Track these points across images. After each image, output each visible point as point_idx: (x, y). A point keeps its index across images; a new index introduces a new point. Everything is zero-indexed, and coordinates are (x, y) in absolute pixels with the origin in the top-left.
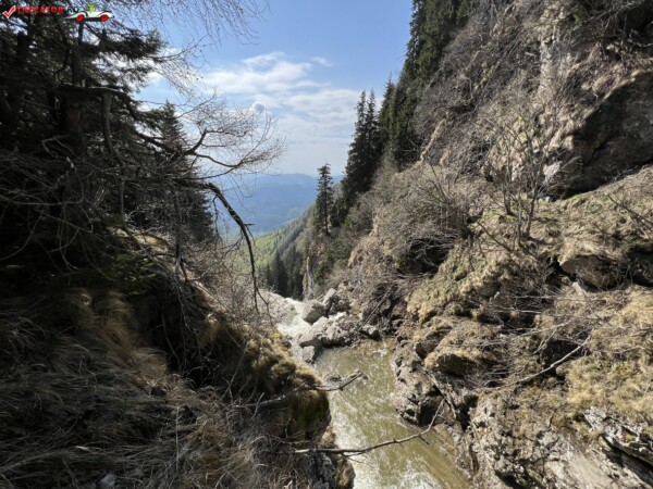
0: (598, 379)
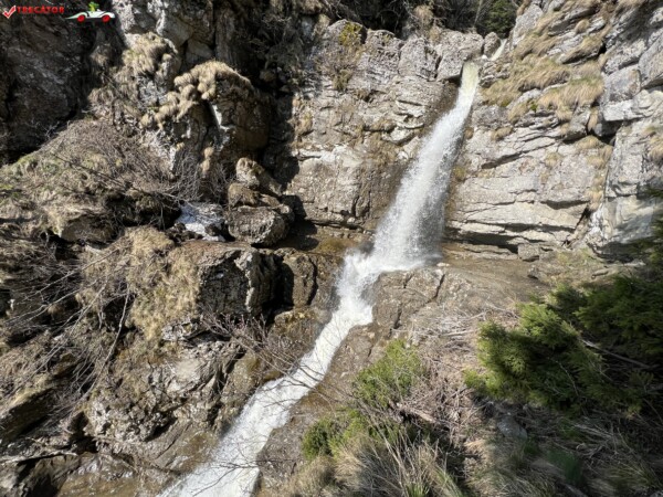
0: (153, 309)
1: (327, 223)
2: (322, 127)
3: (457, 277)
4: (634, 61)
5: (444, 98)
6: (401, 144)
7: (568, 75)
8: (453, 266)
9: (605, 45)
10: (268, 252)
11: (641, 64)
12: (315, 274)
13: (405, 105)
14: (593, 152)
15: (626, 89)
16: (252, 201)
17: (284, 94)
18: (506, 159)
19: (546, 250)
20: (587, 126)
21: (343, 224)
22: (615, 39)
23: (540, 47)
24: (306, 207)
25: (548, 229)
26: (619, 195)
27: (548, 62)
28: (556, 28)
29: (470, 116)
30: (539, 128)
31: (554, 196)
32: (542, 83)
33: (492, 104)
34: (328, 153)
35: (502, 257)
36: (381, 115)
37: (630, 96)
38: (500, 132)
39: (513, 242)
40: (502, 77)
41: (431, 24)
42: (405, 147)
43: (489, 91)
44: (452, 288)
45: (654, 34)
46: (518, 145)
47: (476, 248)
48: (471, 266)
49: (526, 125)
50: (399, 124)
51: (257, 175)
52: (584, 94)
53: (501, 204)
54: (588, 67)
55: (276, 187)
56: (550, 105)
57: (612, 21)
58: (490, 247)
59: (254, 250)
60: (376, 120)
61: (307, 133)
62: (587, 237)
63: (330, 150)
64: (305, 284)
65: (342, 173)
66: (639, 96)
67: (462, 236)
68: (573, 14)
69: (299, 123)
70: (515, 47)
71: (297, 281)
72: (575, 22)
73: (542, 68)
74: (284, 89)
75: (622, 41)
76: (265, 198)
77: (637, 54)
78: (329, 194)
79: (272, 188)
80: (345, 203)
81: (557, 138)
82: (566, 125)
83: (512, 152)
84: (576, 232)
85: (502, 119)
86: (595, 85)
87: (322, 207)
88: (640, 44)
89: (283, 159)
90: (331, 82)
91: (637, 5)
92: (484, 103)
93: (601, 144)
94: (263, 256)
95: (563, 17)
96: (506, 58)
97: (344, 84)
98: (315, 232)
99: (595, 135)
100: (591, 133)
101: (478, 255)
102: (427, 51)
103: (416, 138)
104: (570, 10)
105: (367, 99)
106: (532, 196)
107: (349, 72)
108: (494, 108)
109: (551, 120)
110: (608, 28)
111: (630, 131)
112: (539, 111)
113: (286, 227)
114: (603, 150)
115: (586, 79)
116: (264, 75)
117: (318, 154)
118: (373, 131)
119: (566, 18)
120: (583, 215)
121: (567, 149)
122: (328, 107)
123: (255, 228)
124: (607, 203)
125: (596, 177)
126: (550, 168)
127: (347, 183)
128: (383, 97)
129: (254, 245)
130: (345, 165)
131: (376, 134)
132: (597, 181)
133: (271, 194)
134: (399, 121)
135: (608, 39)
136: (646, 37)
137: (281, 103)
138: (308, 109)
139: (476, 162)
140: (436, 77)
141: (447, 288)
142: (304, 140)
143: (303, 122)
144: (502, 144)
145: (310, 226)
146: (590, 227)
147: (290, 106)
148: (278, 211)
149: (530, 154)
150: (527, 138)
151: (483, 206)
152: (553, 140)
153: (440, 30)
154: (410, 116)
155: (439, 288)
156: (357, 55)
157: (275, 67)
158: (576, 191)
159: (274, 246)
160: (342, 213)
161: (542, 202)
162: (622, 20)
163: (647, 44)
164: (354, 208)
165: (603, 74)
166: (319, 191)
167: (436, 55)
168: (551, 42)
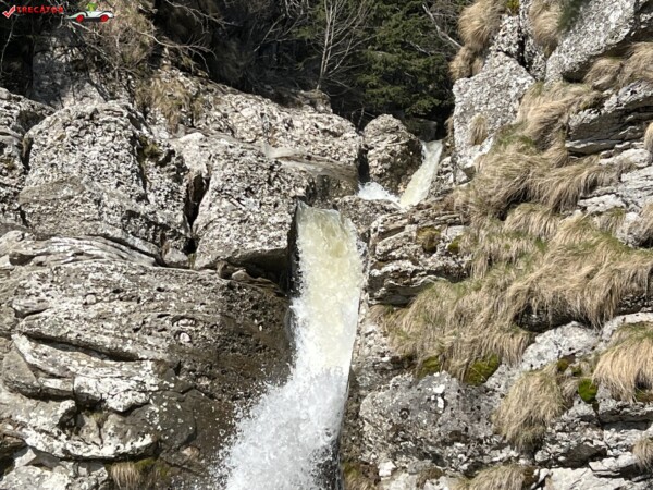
28: (584, 131)
30: (627, 473)
32: (592, 305)
33: (430, 368)
43: (407, 320)
49: (576, 459)
56: (641, 385)
70: (470, 173)
85: (483, 430)
92: (402, 364)
134: (37, 423)
167: (182, 168)
168: (584, 171)
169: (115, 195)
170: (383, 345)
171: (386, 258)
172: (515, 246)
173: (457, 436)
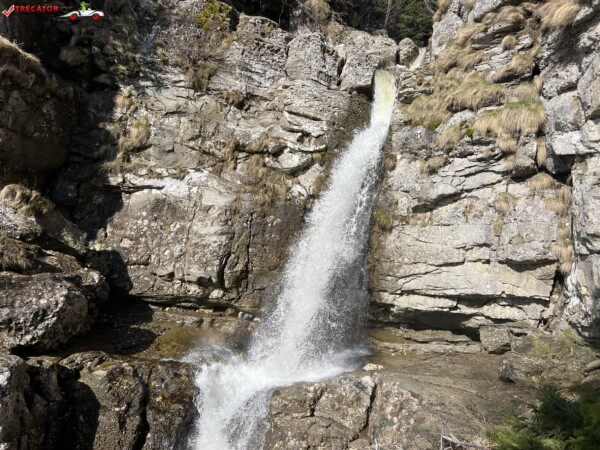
1: (172, 302)
2: (167, 141)
3: (396, 389)
4: (572, 87)
5: (351, 112)
6: (294, 173)
7: (502, 96)
8: (389, 368)
9: (537, 67)
10: (47, 361)
11: (579, 90)
12: (145, 401)
13: (299, 119)
14: (550, 193)
15: (570, 117)
16: (22, 262)
17: (103, 86)
18: (445, 199)
19: (518, 335)
20: (536, 159)
21: (203, 301)
22: (546, 60)
23: (466, 60)
24: (133, 272)
25: (515, 301)
26: (592, 252)
27: (477, 80)
28: (480, 41)
29: (389, 140)
30: (479, 160)
31: (514, 253)
32: (475, 104)
33: (417, 124)
34: (177, 182)
35: (459, 348)
36: (262, 130)
37: (577, 127)
38: (432, 162)
39: (472, 323)
40: (424, 92)
41: (329, 18)
42: (301, 178)
43: (410, 108)
44: (389, 409)
45: (585, 60)
46: (456, 181)
47: (420, 335)
48: (414, 368)
49: (463, 155)
50: (289, 144)
51: (38, 214)
52: (526, 120)
53: (447, 265)
54: (523, 88)
55: (76, 238)
56: (489, 131)
57: (540, 39)
58: (441, 334)
59: (15, 360)
60: (255, 136)
61: (140, 149)
62: (566, 312)
63: (180, 176)
64: (122, 424)
65: (200, 215)
66: (585, 127)
67: (397, 316)
68: (497, 27)
69: (126, 133)
70: (436, 57)
71: (106, 420)
72: (501, 37)
73: (471, 85)
74: (103, 78)
75: (555, 63)
76: (52, 258)
77: (573, 79)
78: (177, 249)
79: (68, 238)
80: (205, 265)
81: (504, 173)
82: (511, 157)
83: (450, 190)
84: (552, 306)
85: (432, 145)
86: (535, 111)
87: (165, 273)
88: (574, 69)
89: (94, 189)
90: (182, 77)
91: (561, 26)
92: (406, 123)
93: (557, 183)
94: (34, 372)
95: (486, 30)
96: (426, 70)
97: (205, 81)
98: (148, 318)
99: (548, 172)
100: (543, 169)
101: (424, 348)
102: (324, 50)
103: (317, 165)
104: (492, 23)
105: (240, 106)
106: (484, 253)
107: (212, 64)
108: (420, 130)
109: (492, 150)
110: (537, 47)
111: (586, 169)
112: (476, 137)
113: (90, 311)
114: (561, 191)
115: (524, 102)
116: (68, 55)
117: (159, 183)
118: (251, 153)
119: (490, 31)
120: (555, 279)
121: (518, 189)
122: (178, 112)
123: (23, 314)
124: (581, 263)
125: (561, 226)
126: (502, 213)
127: (209, 232)
128: (264, 105)
129: (16, 350)
130: (206, 202)
131: (255, 157)
132: (562, 232)
133: (64, 249)
134: (291, 140)
135: (539, 59)
136: (579, 62)
137: (97, 98)
138: (143, 112)
139: (405, 203)
140: (339, 84)
141: (382, 409)
142: (135, 160)
143: (134, 131)
144: (436, 178)
145: (140, 307)
146: (567, 297)
147: (112, 106)
148: (76, 281)
149: (474, 193)
150: (467, 171)
151: (422, 268)
152: (499, 177)
153: (341, 27)
154: (306, 135)
155: (369, 410)
156: (224, 44)
157: (89, 46)
158: (540, 245)
159: (62, 350)
160: (200, 282)
161: (501, 262)
162: (550, 39)
163: (580, 69)
164: (221, 274)
165: (542, 98)
166: (159, 245)
167: (337, 56)
168: (477, 56)
169: (316, 65)
170: (401, 117)
171: (405, 87)
172: (450, 83)
173: (423, 147)
